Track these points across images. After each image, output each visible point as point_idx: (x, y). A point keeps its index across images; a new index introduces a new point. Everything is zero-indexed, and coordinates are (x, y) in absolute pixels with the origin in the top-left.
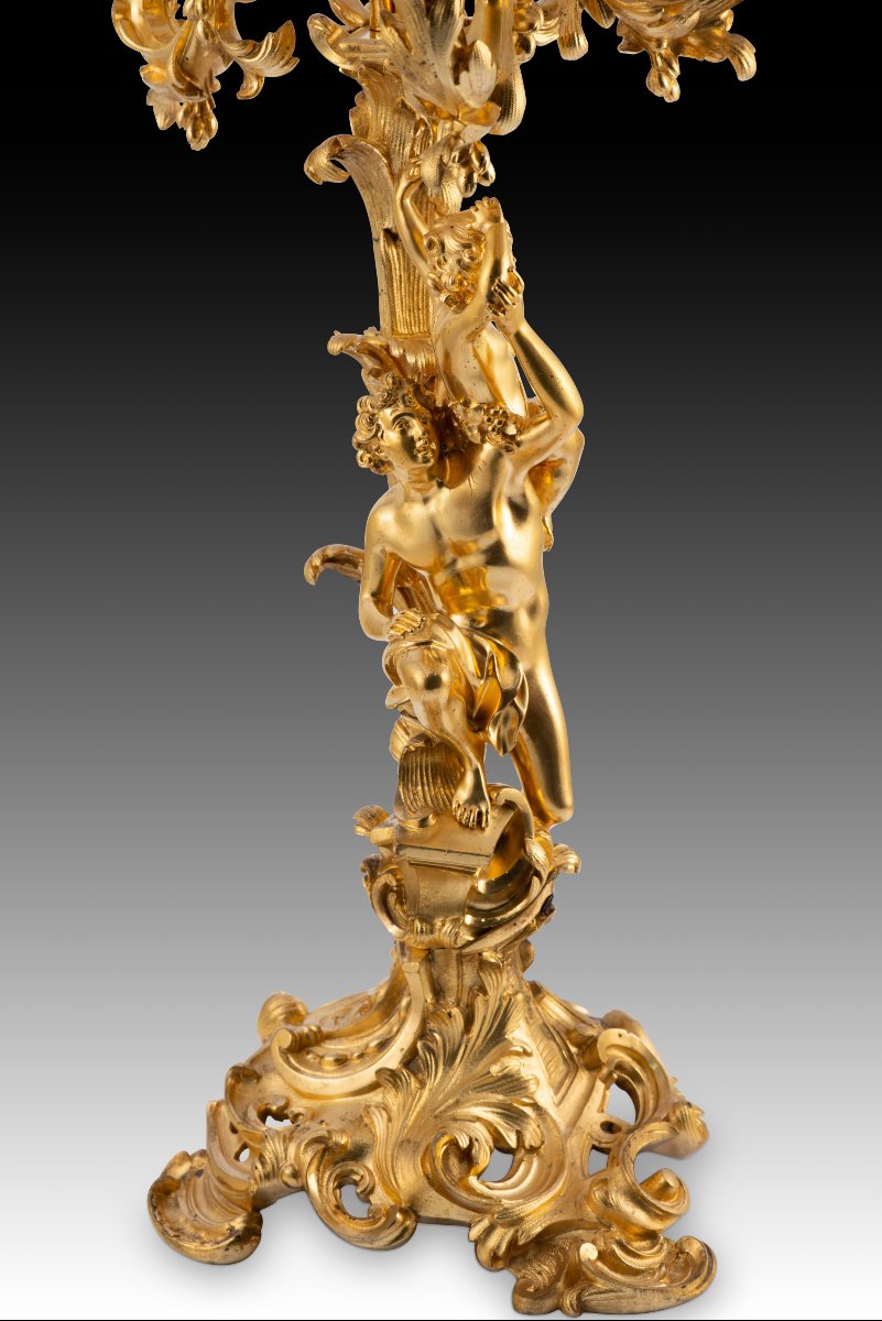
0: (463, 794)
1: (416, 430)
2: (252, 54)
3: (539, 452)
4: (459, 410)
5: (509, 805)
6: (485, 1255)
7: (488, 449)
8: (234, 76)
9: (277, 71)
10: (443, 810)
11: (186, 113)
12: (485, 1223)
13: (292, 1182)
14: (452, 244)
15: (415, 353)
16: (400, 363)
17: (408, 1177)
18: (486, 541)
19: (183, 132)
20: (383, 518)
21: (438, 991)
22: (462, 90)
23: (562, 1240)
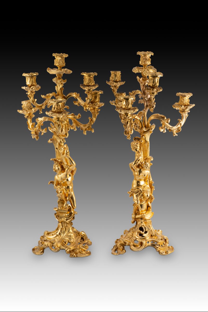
0: (65, 205)
1: (59, 167)
2: (43, 131)
3: (72, 169)
4: (63, 165)
5: (69, 206)
6: (67, 252)
7: (66, 169)
8: (41, 133)
9: (45, 132)
10: (62, 207)
11: (36, 137)
12: (67, 249)
13: (47, 246)
14: (62, 149)
15: (59, 160)
16: (58, 161)
17: (59, 245)
18: (67, 178)
19: (35, 139)
20: (56, 177)
21: (62, 226)
22: (62, 133)
23: (75, 251)
